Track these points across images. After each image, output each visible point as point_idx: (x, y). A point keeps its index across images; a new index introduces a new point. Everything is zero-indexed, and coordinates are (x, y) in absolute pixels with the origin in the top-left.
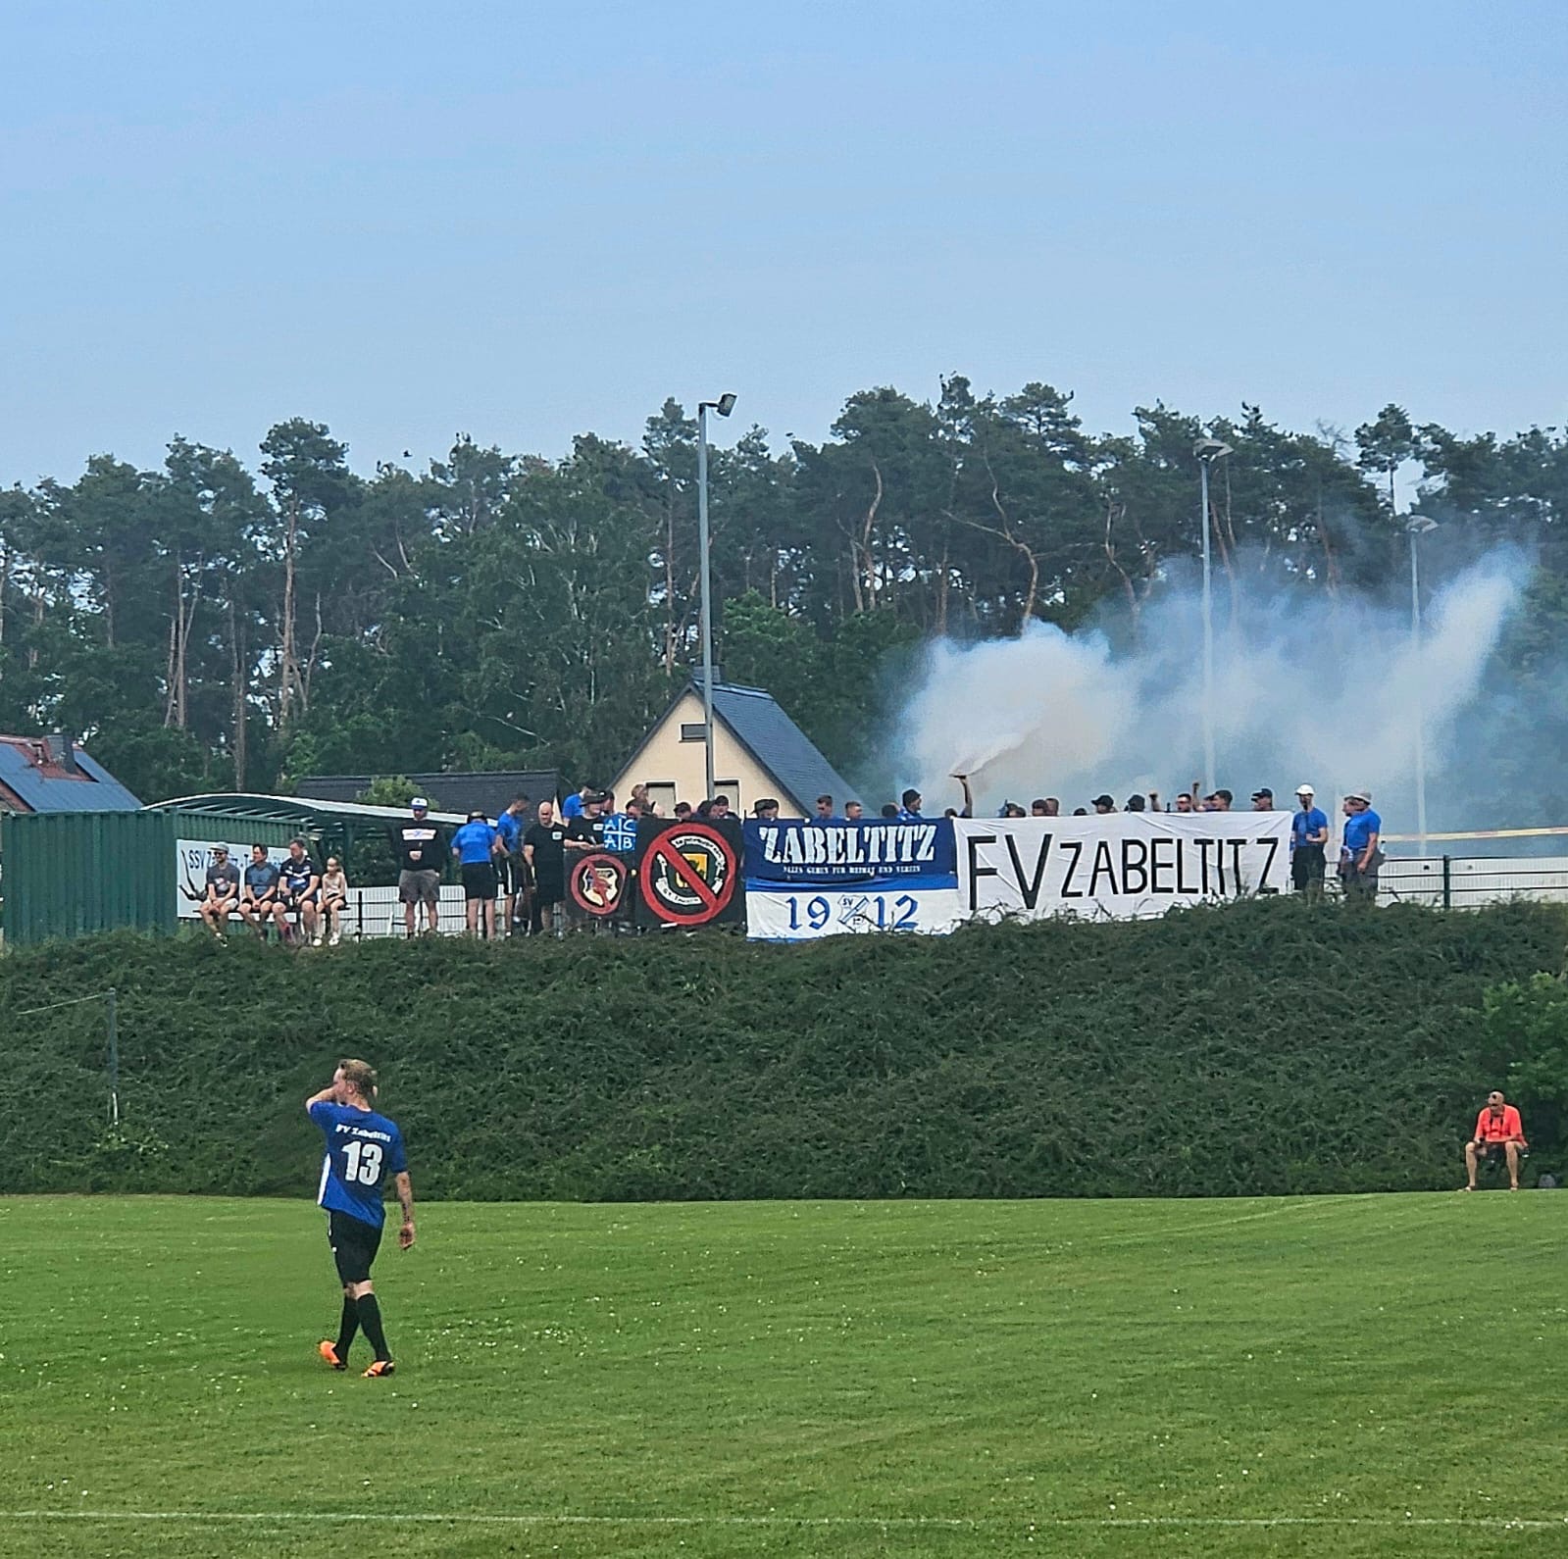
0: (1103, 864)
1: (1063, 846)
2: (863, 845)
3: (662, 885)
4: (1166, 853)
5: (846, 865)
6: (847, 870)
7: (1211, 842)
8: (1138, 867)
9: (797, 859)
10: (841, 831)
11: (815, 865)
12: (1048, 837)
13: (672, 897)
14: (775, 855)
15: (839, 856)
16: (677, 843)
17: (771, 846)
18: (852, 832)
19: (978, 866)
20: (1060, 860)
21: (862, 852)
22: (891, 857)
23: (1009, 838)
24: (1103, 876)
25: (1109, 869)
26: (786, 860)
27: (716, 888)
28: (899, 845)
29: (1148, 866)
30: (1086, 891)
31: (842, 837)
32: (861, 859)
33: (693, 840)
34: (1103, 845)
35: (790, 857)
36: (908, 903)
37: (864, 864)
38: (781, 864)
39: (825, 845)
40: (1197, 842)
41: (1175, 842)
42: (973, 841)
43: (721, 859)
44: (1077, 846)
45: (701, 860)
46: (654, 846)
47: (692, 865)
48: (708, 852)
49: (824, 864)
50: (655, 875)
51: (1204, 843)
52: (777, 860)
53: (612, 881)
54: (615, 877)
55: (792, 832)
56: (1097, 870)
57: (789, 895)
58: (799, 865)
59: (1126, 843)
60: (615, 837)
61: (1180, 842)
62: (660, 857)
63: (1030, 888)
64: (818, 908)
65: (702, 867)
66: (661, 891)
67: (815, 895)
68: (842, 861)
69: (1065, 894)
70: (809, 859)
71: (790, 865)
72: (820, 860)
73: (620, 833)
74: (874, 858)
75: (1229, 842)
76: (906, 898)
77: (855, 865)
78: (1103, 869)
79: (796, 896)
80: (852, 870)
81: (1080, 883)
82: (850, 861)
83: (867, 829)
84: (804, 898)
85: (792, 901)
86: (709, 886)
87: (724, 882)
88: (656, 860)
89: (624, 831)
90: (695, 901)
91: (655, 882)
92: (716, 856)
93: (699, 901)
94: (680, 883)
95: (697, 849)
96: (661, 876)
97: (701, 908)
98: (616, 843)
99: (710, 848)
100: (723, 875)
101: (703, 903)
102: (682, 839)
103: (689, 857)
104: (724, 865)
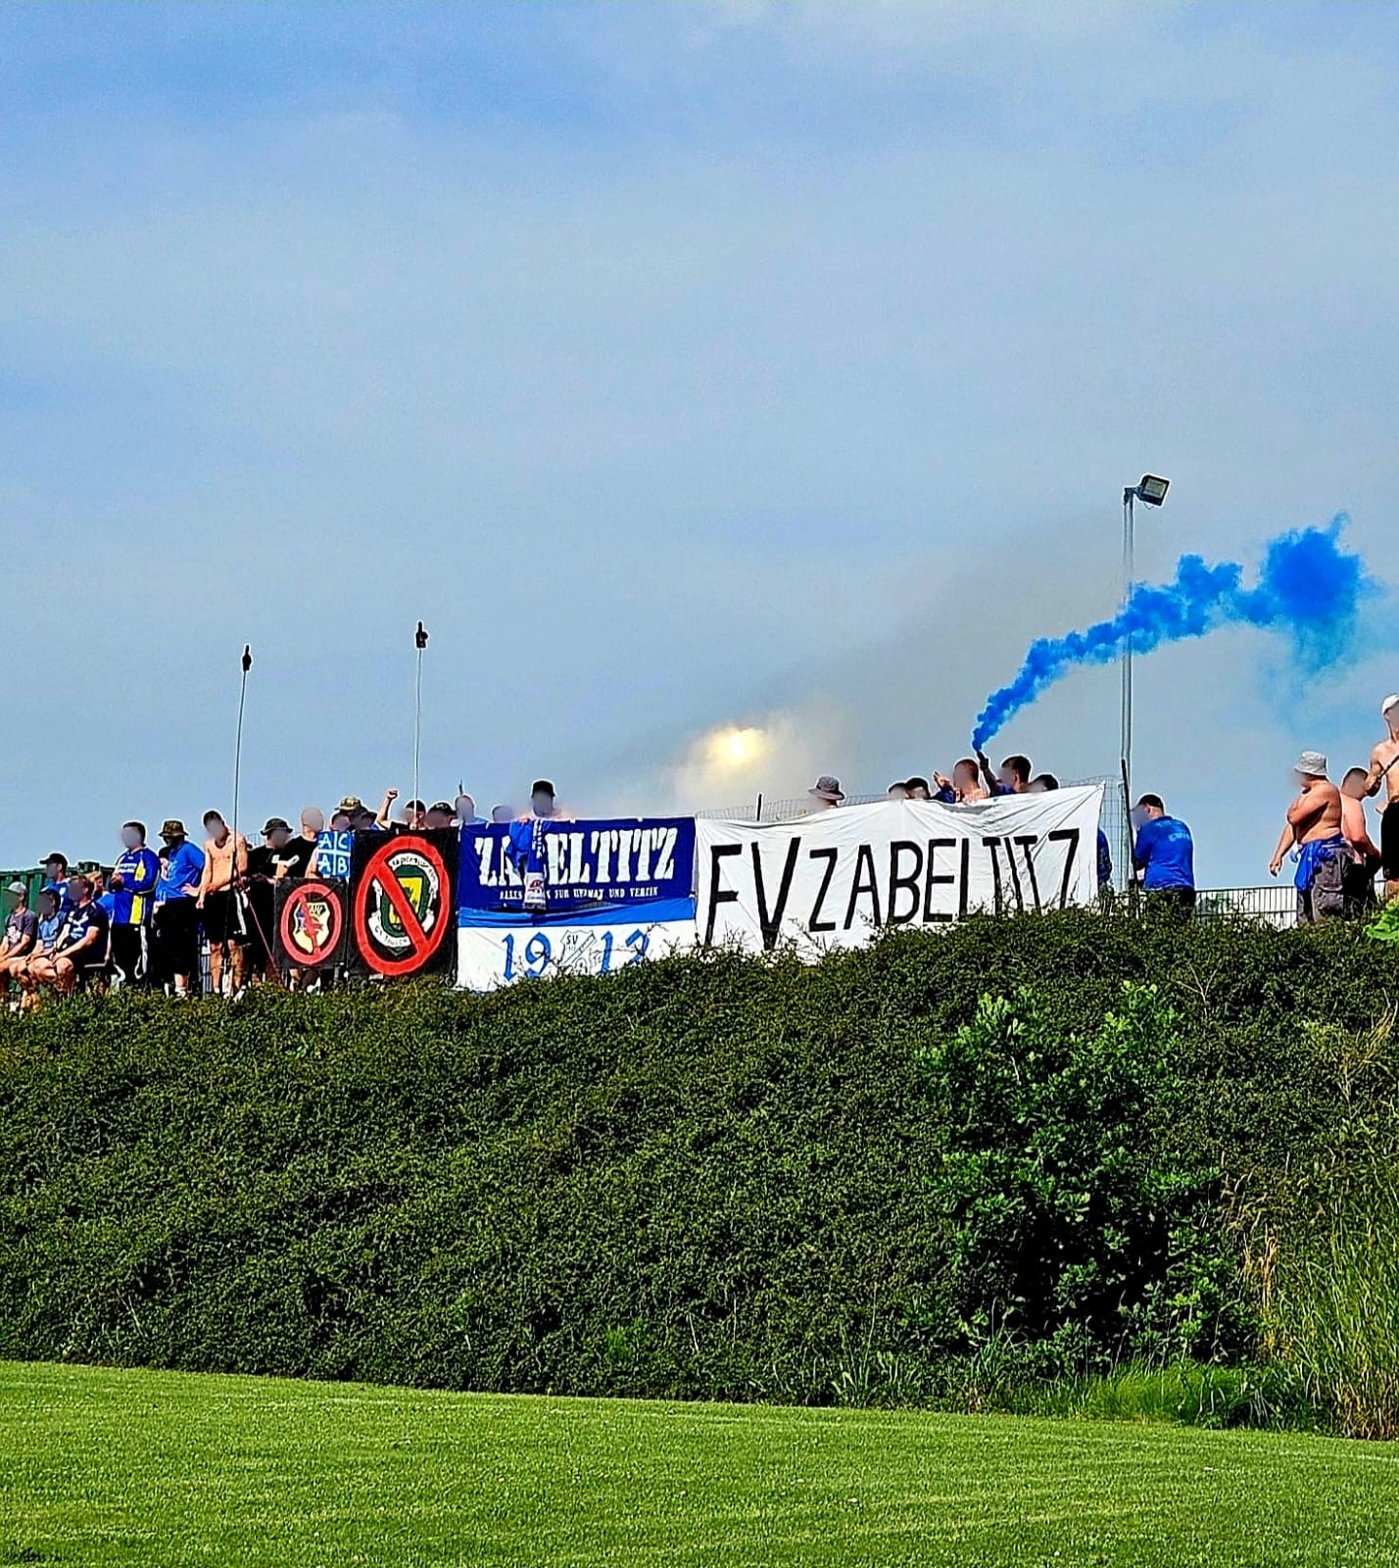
0: (865, 881)
1: (815, 854)
2: (590, 858)
3: (375, 921)
4: (947, 861)
5: (570, 887)
6: (571, 893)
7: (997, 841)
8: (909, 883)
10: (563, 837)
12: (795, 843)
13: (382, 938)
14: (490, 876)
15: (561, 874)
16: (394, 864)
17: (485, 866)
18: (577, 838)
19: (721, 889)
20: (810, 872)
21: (587, 866)
22: (623, 876)
23: (755, 846)
24: (864, 900)
25: (872, 888)
26: (502, 883)
27: (428, 924)
28: (634, 858)
29: (921, 882)
30: (840, 921)
32: (586, 879)
33: (409, 859)
34: (865, 850)
35: (507, 877)
36: (639, 940)
37: (593, 884)
38: (499, 888)
40: (986, 842)
41: (958, 844)
42: (718, 851)
43: (434, 884)
44: (832, 854)
45: (414, 884)
46: (370, 867)
47: (407, 892)
48: (422, 875)
50: (371, 908)
51: (991, 842)
52: (493, 882)
53: (324, 919)
54: (327, 913)
56: (857, 889)
57: (504, 932)
59: (896, 847)
61: (965, 842)
62: (376, 884)
63: (772, 915)
64: (537, 947)
65: (416, 896)
66: (373, 930)
67: (534, 931)
68: (564, 881)
69: (814, 926)
71: (508, 888)
73: (335, 852)
74: (603, 876)
75: (1019, 840)
76: (637, 934)
77: (580, 885)
78: (865, 889)
79: (515, 932)
80: (578, 893)
81: (834, 909)
82: (574, 879)
83: (595, 835)
84: (523, 935)
85: (509, 940)
86: (420, 923)
87: (436, 915)
88: (372, 888)
89: (339, 848)
90: (403, 942)
91: (368, 916)
92: (431, 879)
93: (408, 943)
94: (393, 919)
95: (413, 871)
96: (375, 910)
97: (409, 951)
98: (332, 866)
99: (426, 870)
100: (436, 907)
101: (412, 945)
102: (399, 857)
103: (405, 882)
104: (438, 893)
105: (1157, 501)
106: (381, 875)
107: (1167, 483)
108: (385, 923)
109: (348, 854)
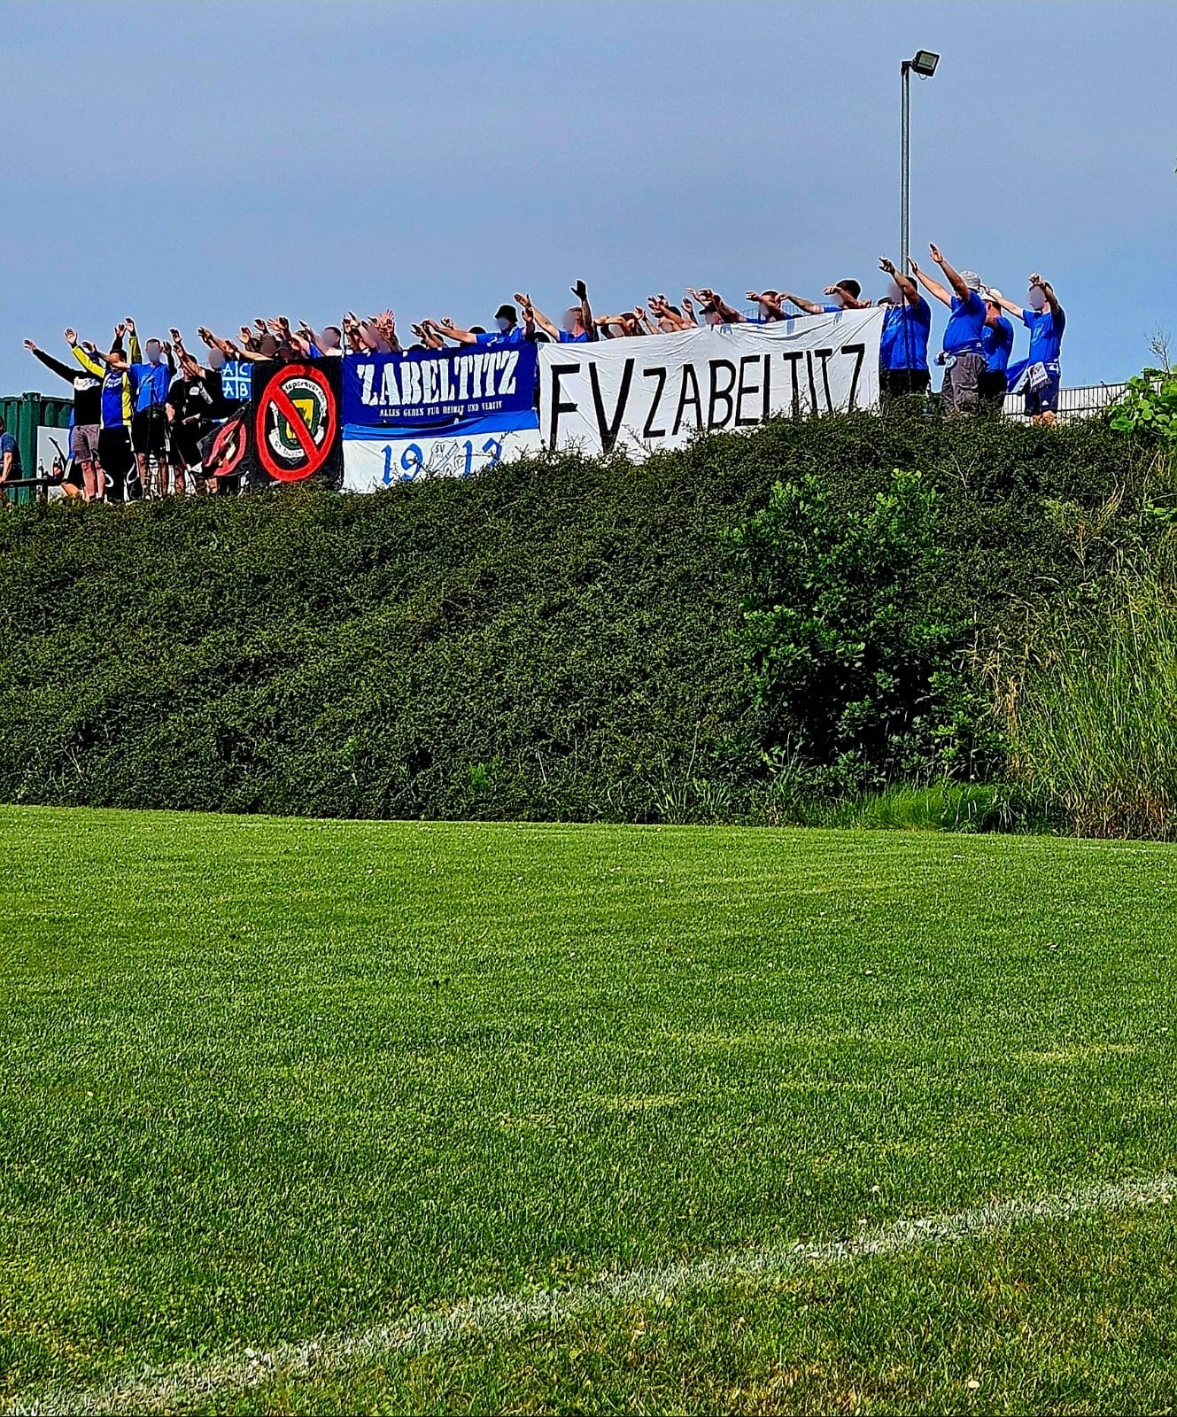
0: (690, 395)
1: (648, 373)
2: (454, 380)
3: (274, 437)
4: (754, 375)
5: (440, 404)
6: (441, 410)
7: (799, 355)
8: (725, 395)
9: (394, 401)
10: (434, 362)
11: (411, 406)
12: (630, 363)
13: (281, 450)
14: (372, 397)
15: (433, 393)
16: (288, 387)
17: (367, 387)
18: (444, 363)
19: (561, 402)
20: (643, 388)
21: (453, 387)
22: (477, 394)
23: (592, 366)
24: (690, 409)
25: (696, 400)
26: (383, 403)
27: (318, 438)
28: (484, 378)
29: (734, 394)
30: (669, 429)
31: (436, 371)
32: (452, 398)
33: (301, 383)
34: (688, 369)
35: (387, 398)
36: (494, 448)
37: (457, 402)
38: (379, 407)
39: (421, 382)
40: (787, 356)
41: (762, 359)
42: (557, 370)
43: (323, 404)
44: (661, 372)
45: (307, 405)
46: (267, 391)
47: (301, 412)
49: (420, 405)
50: (270, 426)
51: (793, 357)
52: (374, 402)
55: (389, 368)
56: (683, 401)
57: (383, 444)
58: (395, 407)
59: (714, 365)
60: (232, 384)
61: (767, 358)
62: (272, 405)
63: (609, 426)
64: (411, 455)
65: (309, 415)
66: (273, 444)
67: (408, 442)
68: (436, 400)
69: (647, 433)
70: (406, 400)
71: (387, 407)
72: (416, 400)
73: (237, 379)
74: (464, 395)
75: (818, 353)
76: (491, 442)
77: (448, 403)
78: (690, 401)
79: (392, 444)
80: (446, 410)
81: (664, 420)
82: (444, 399)
83: (457, 359)
84: (399, 447)
85: (388, 451)
86: (313, 437)
87: (325, 431)
88: (269, 409)
89: (240, 375)
90: (299, 453)
91: (268, 433)
92: (321, 400)
93: (302, 455)
94: (289, 434)
95: (305, 394)
96: (274, 427)
97: (303, 462)
98: (234, 391)
99: (316, 392)
100: (325, 423)
101: (306, 456)
102: (291, 382)
103: (298, 403)
104: (327, 412)
105: (930, 73)
106: (278, 398)
107: (938, 57)
108: (283, 438)
109: (249, 380)
